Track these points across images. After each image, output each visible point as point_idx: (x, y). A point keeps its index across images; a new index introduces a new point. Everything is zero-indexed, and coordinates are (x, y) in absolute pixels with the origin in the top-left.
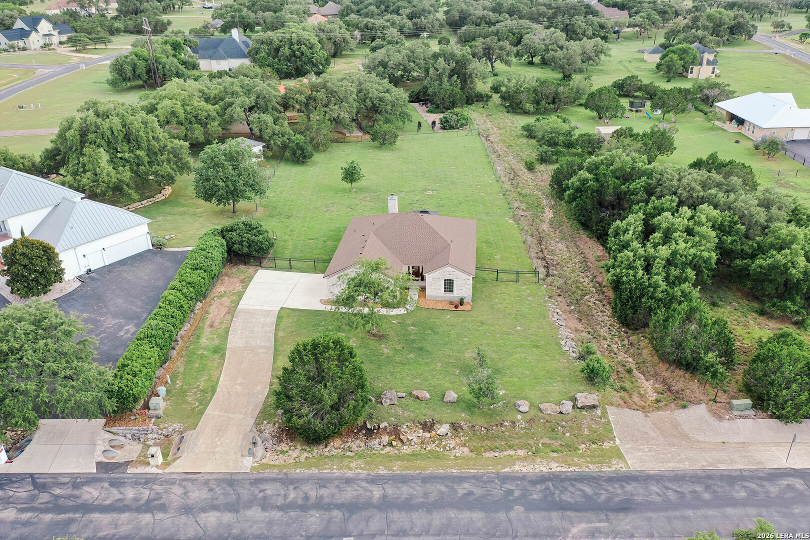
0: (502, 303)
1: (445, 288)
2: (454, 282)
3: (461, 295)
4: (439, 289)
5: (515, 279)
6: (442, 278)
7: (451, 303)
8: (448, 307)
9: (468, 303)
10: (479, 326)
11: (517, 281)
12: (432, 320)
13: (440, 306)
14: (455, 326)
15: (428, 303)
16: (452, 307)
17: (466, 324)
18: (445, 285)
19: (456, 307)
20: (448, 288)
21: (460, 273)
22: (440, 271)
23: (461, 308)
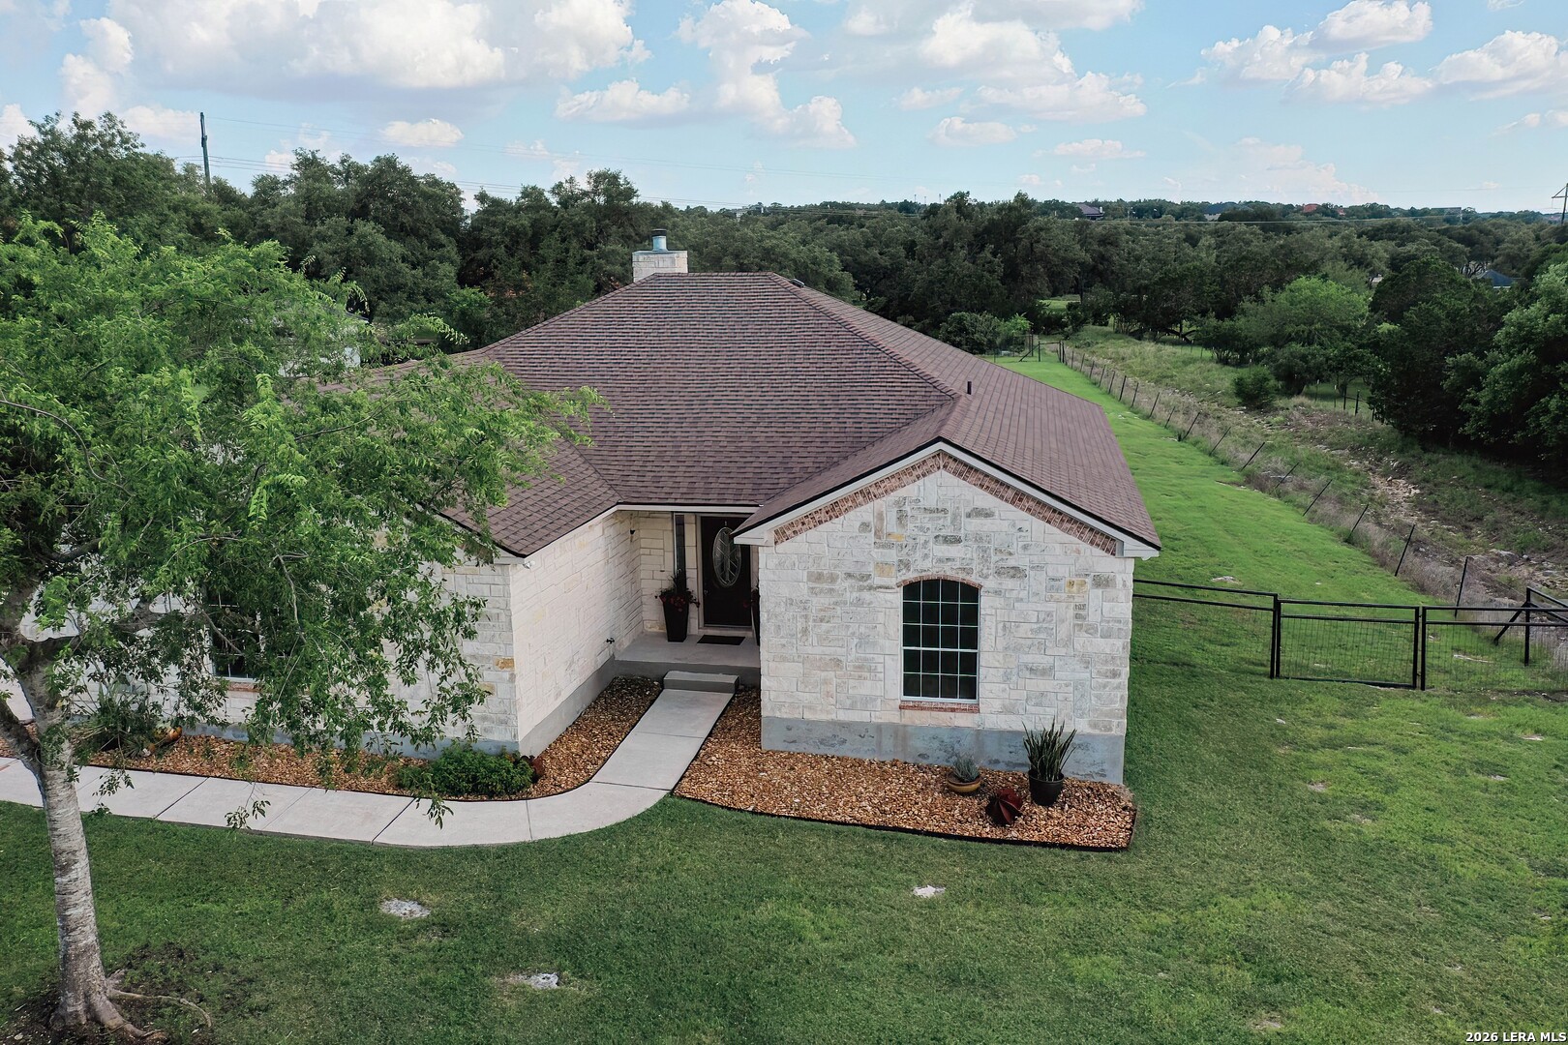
0: (1380, 807)
1: (910, 660)
2: (986, 604)
3: (1037, 721)
4: (864, 668)
5: (1402, 669)
6: (882, 567)
7: (957, 779)
8: (926, 810)
9: (1098, 792)
10: (1244, 1003)
11: (1418, 680)
12: (766, 911)
13: (862, 804)
14: (990, 984)
15: (773, 774)
16: (967, 817)
17: (1105, 968)
18: (910, 636)
19: (1002, 809)
20: (931, 659)
21: (1036, 526)
22: (866, 512)
23: (1040, 822)
